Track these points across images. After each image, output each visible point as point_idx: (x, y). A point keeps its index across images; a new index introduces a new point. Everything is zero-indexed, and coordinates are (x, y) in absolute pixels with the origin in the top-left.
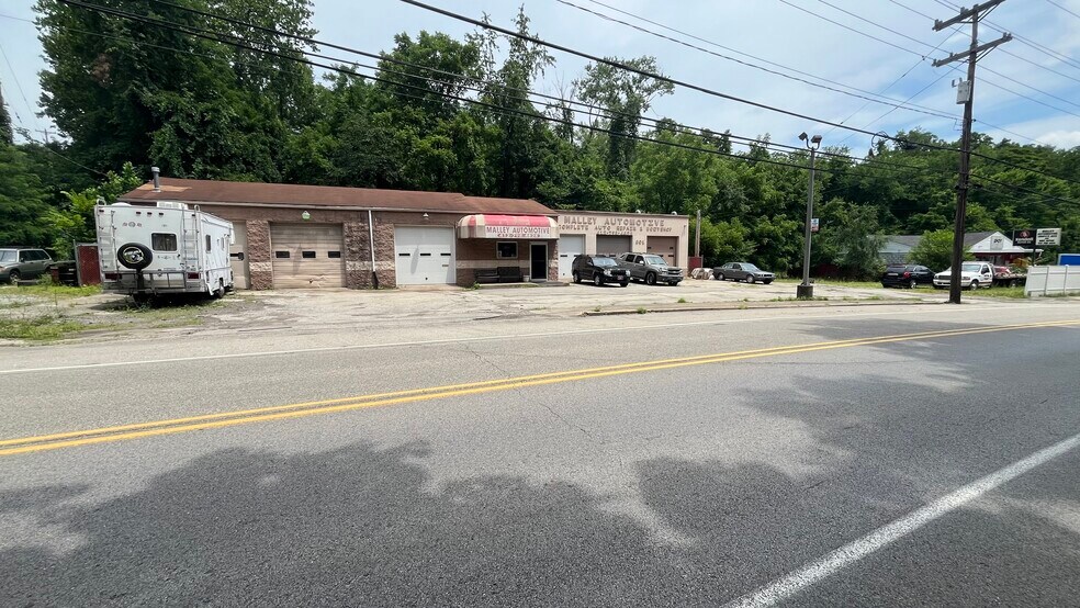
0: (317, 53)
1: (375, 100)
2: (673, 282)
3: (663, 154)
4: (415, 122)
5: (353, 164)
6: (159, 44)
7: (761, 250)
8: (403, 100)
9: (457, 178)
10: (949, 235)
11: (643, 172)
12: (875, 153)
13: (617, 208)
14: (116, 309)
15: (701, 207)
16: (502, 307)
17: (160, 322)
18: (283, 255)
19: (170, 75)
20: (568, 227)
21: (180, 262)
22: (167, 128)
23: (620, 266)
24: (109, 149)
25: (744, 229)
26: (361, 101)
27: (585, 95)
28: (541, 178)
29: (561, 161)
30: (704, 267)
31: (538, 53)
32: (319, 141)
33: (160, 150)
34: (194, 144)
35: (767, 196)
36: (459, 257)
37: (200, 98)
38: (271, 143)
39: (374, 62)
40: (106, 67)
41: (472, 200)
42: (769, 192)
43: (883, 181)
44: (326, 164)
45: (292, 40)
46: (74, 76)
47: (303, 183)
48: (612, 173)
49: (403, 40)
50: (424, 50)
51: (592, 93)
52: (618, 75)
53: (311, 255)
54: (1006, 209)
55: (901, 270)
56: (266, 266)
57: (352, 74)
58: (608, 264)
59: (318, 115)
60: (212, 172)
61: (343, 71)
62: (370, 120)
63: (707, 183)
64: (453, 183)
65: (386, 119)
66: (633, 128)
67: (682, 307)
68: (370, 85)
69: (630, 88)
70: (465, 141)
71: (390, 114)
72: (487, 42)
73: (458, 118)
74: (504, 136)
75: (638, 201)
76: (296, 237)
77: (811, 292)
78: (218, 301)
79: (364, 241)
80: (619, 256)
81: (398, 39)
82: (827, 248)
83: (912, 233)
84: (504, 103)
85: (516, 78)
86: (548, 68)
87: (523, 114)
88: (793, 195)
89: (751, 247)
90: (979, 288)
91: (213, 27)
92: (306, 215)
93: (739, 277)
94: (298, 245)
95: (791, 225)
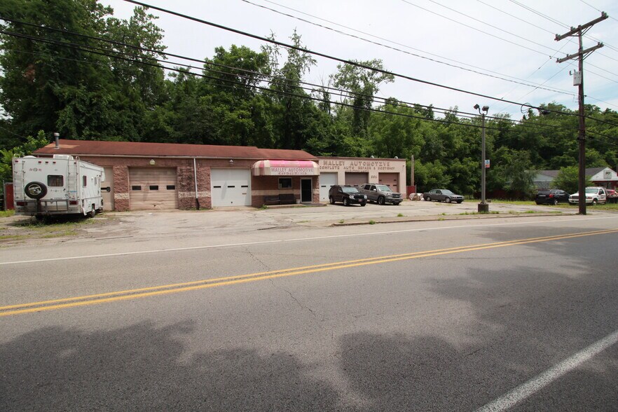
0: (166, 60)
1: (202, 89)
2: (396, 203)
3: (388, 120)
4: (227, 102)
5: (187, 129)
6: (67, 57)
7: (454, 181)
8: (220, 88)
9: (254, 137)
10: (576, 170)
11: (376, 131)
12: (527, 118)
13: (359, 155)
14: (23, 225)
15: (414, 153)
16: (279, 221)
17: (49, 234)
18: (136, 188)
19: (72, 75)
20: (326, 168)
21: (65, 193)
22: (68, 109)
23: (360, 193)
24: (32, 123)
25: (443, 167)
26: (193, 90)
27: (338, 83)
28: (309, 136)
29: (322, 126)
30: (417, 192)
31: (306, 58)
32: (164, 115)
33: (63, 122)
34: (84, 118)
35: (458, 146)
36: (254, 188)
37: (90, 89)
38: (134, 117)
39: (202, 65)
40: (33, 72)
41: (263, 151)
42: (459, 143)
43: (533, 134)
44: (169, 129)
45: (151, 53)
46: (16, 78)
47: (154, 142)
48: (356, 132)
49: (220, 51)
50: (233, 57)
51: (342, 82)
52: (358, 71)
53: (155, 188)
54: (612, 152)
55: (547, 193)
56: (125, 196)
57: (187, 72)
58: (352, 191)
59: (166, 99)
60: (95, 136)
61: (181, 71)
62: (198, 101)
63: (418, 138)
64: (251, 140)
65: (209, 100)
66: (369, 104)
67: (400, 220)
68: (198, 80)
69: (366, 78)
70: (260, 113)
71: (210, 97)
72: (273, 51)
73: (255, 99)
74: (285, 110)
75: (373, 150)
76: (146, 176)
77: (488, 208)
78: (90, 219)
79: (191, 178)
80: (360, 186)
81: (217, 50)
82: (499, 179)
83: (554, 168)
84: (284, 89)
85: (291, 74)
86: (312, 67)
87: (296, 96)
88: (474, 145)
89: (448, 179)
90: (598, 204)
91: (101, 46)
92: (152, 162)
93: (441, 199)
94: (147, 182)
95: (474, 164)
